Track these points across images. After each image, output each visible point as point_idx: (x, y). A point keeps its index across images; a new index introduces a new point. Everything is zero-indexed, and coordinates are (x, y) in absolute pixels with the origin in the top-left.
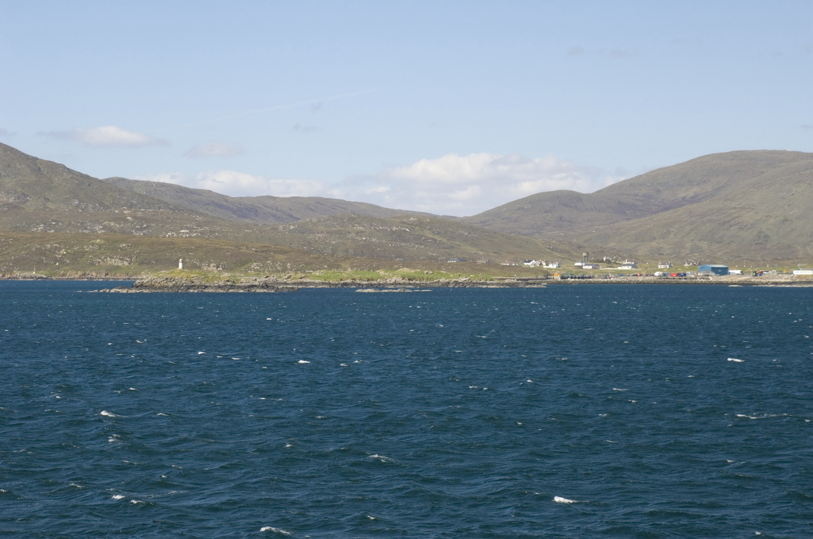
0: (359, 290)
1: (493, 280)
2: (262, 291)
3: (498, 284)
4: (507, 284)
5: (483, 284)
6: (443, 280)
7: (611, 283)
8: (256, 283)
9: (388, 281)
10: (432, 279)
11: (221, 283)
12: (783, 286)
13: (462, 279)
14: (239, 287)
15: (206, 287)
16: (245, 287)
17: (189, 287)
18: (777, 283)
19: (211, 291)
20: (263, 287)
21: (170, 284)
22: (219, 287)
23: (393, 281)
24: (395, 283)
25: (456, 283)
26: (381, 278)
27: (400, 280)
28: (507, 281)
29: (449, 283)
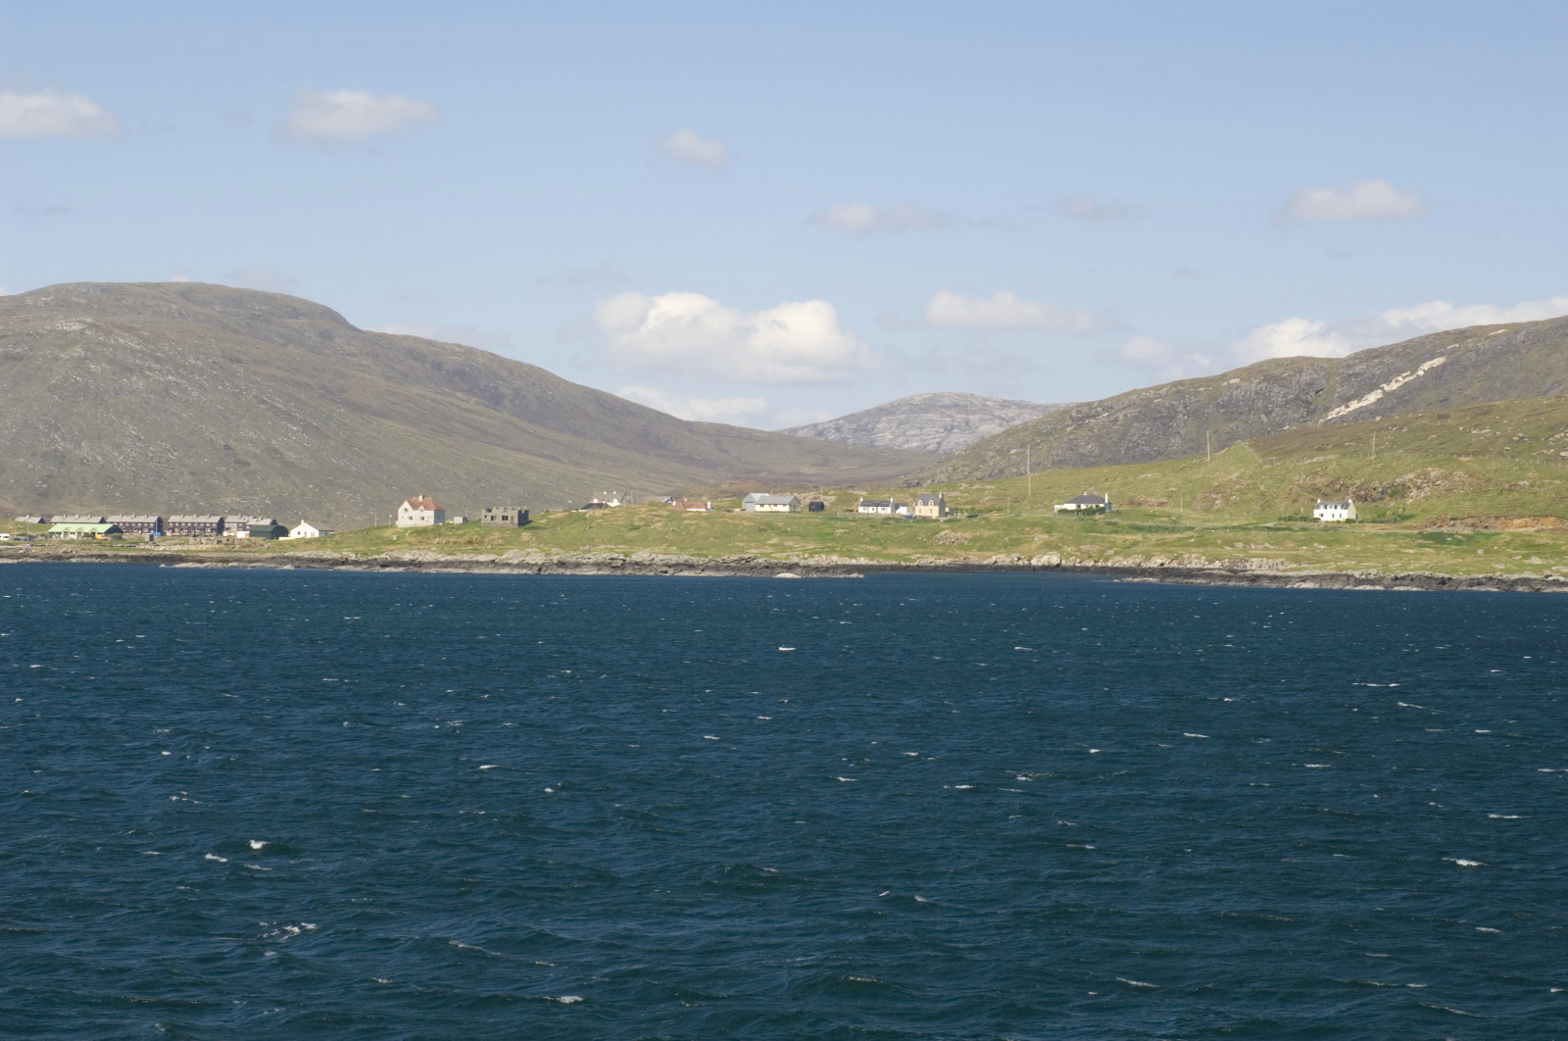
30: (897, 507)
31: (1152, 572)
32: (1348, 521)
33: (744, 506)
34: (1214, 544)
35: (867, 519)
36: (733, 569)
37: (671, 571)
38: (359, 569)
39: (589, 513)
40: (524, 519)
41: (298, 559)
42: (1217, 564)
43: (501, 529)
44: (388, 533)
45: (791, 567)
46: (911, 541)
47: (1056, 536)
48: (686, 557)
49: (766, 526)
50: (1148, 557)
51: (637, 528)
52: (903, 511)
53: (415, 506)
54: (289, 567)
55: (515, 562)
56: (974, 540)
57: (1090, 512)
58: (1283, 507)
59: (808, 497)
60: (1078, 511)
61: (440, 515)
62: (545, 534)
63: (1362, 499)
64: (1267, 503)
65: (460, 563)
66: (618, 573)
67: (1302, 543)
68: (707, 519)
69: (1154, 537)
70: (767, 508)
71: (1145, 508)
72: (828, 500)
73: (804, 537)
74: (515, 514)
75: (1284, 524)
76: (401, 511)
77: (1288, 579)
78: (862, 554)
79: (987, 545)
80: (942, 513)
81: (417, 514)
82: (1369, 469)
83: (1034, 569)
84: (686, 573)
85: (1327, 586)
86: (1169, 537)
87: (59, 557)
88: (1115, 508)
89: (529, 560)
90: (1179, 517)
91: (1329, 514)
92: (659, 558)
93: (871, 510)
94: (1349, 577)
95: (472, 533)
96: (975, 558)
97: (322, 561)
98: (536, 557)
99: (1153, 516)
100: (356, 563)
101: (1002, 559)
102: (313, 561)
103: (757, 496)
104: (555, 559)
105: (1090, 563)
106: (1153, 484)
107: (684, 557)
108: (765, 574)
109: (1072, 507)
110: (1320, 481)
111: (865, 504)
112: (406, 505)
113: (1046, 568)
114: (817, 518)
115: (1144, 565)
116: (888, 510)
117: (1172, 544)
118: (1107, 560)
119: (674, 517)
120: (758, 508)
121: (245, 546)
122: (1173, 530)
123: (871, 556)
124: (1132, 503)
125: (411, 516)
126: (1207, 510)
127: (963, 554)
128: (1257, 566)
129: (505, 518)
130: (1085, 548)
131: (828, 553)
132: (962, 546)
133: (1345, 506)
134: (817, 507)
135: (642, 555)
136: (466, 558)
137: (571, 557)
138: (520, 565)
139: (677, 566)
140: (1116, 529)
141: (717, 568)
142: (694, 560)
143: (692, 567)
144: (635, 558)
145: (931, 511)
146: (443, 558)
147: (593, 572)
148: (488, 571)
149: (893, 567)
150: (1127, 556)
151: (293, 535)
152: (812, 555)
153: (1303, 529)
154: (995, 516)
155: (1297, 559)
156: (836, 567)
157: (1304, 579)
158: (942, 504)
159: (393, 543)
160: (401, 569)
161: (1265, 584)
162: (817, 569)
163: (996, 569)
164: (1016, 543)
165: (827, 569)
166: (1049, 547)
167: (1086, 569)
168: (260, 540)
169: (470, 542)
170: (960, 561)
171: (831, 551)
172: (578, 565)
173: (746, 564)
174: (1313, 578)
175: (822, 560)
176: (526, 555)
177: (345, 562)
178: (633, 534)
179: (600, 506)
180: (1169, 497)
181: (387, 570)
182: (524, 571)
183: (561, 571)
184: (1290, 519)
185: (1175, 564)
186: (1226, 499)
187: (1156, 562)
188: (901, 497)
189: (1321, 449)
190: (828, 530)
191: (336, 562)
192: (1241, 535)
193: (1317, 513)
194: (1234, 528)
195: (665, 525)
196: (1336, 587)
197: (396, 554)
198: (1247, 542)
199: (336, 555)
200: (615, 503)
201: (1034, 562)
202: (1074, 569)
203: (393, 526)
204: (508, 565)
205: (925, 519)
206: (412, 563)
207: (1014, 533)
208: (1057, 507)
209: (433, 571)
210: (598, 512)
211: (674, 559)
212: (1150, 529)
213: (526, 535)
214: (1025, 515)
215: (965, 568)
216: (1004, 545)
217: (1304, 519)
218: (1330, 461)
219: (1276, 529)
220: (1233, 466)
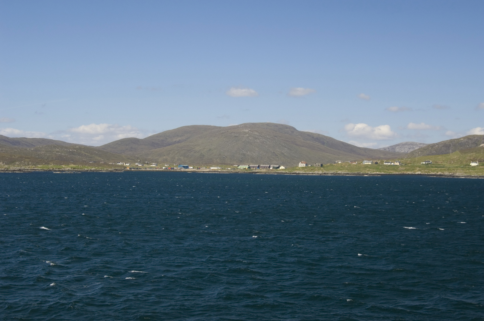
0: (54, 172)
1: (104, 170)
2: (18, 172)
3: (106, 171)
4: (109, 171)
5: (100, 171)
6: (86, 169)
7: (147, 171)
8: (16, 169)
9: (66, 169)
10: (82, 169)
11: (3, 169)
12: (206, 173)
13: (93, 169)
16: (11, 171)
18: (204, 172)
20: (18, 171)
24: (68, 170)
25: (91, 170)
26: (64, 168)
27: (70, 169)
29: (88, 170)
30: (391, 163)
31: (438, 175)
32: (477, 166)
33: (363, 163)
34: (451, 170)
35: (386, 165)
36: (356, 174)
37: (345, 175)
38: (288, 174)
39: (334, 164)
40: (322, 165)
41: (278, 173)
42: (450, 174)
43: (318, 167)
44: (297, 168)
45: (367, 174)
46: (394, 169)
47: (421, 168)
49: (367, 166)
50: (437, 172)
51: (342, 167)
52: (392, 164)
53: (302, 163)
54: (276, 174)
56: (405, 169)
57: (428, 164)
58: (464, 163)
59: (375, 161)
60: (425, 164)
61: (306, 165)
62: (325, 168)
63: (480, 161)
64: (462, 162)
66: (335, 175)
67: (468, 170)
68: (355, 165)
69: (440, 169)
70: (367, 163)
71: (438, 163)
72: (379, 162)
73: (373, 169)
74: (320, 164)
75: (464, 166)
76: (299, 164)
77: (459, 176)
78: (383, 172)
79: (407, 170)
80: (400, 164)
81: (302, 164)
82: (481, 156)
83: (416, 175)
84: (347, 175)
85: (466, 178)
86: (442, 169)
87: (237, 172)
88: (432, 163)
89: (319, 173)
90: (445, 165)
91: (473, 164)
92: (343, 172)
93: (386, 164)
94: (471, 176)
95: (312, 168)
96: (405, 173)
97: (282, 173)
98: (320, 172)
99: (440, 165)
101: (410, 173)
102: (281, 173)
103: (365, 161)
104: (324, 173)
105: (426, 174)
106: (440, 159)
107: (347, 172)
108: (362, 175)
109: (424, 163)
110: (472, 158)
111: (385, 163)
113: (418, 174)
114: (376, 165)
115: (437, 174)
116: (390, 164)
117: (443, 170)
118: (430, 173)
119: (350, 165)
120: (365, 163)
121: (272, 170)
122: (443, 167)
123: (384, 172)
124: (436, 162)
125: (301, 165)
126: (450, 164)
127: (403, 172)
128: (457, 174)
129: (318, 165)
130: (425, 171)
131: (376, 172)
132: (403, 170)
133: (476, 163)
134: (377, 163)
135: (340, 172)
136: (308, 172)
137: (326, 172)
138: (317, 174)
139: (346, 174)
140: (432, 167)
141: (353, 174)
142: (349, 173)
143: (348, 174)
144: (338, 172)
145: (398, 164)
146: (304, 172)
147: (330, 175)
148: (311, 175)
149: (388, 174)
150: (433, 172)
151: (280, 168)
152: (373, 172)
153: (468, 167)
154: (410, 165)
155: (466, 173)
157: (462, 176)
158: (400, 163)
159: (298, 170)
160: (296, 174)
161: (455, 177)
162: (372, 174)
163: (409, 174)
164: (413, 170)
165: (374, 174)
166: (419, 170)
167: (426, 175)
168: (274, 169)
170: (402, 173)
171: (377, 171)
172: (328, 174)
173: (358, 174)
174: (464, 176)
175: (375, 173)
176: (319, 172)
177: (287, 173)
179: (337, 163)
180: (443, 161)
181: (293, 174)
182: (318, 175)
183: (324, 175)
184: (466, 165)
185: (442, 174)
186: (454, 162)
187: (439, 173)
188: (392, 161)
189: (472, 152)
190: (377, 167)
191: (285, 173)
192: (456, 168)
193: (471, 164)
194: (455, 167)
195: (347, 167)
196: (468, 178)
197: (295, 172)
198: (457, 170)
199: (285, 172)
200: (340, 162)
201: (416, 173)
202: (423, 175)
203: (298, 167)
204: (315, 174)
205: (397, 165)
206: (299, 173)
207: (413, 168)
208: (422, 163)
209: (301, 175)
210: (335, 164)
211: (345, 173)
212: (439, 167)
213: (322, 168)
214: (415, 165)
215: (403, 174)
216: (411, 170)
217: (468, 165)
218: (474, 154)
219: (463, 167)
220: (455, 156)
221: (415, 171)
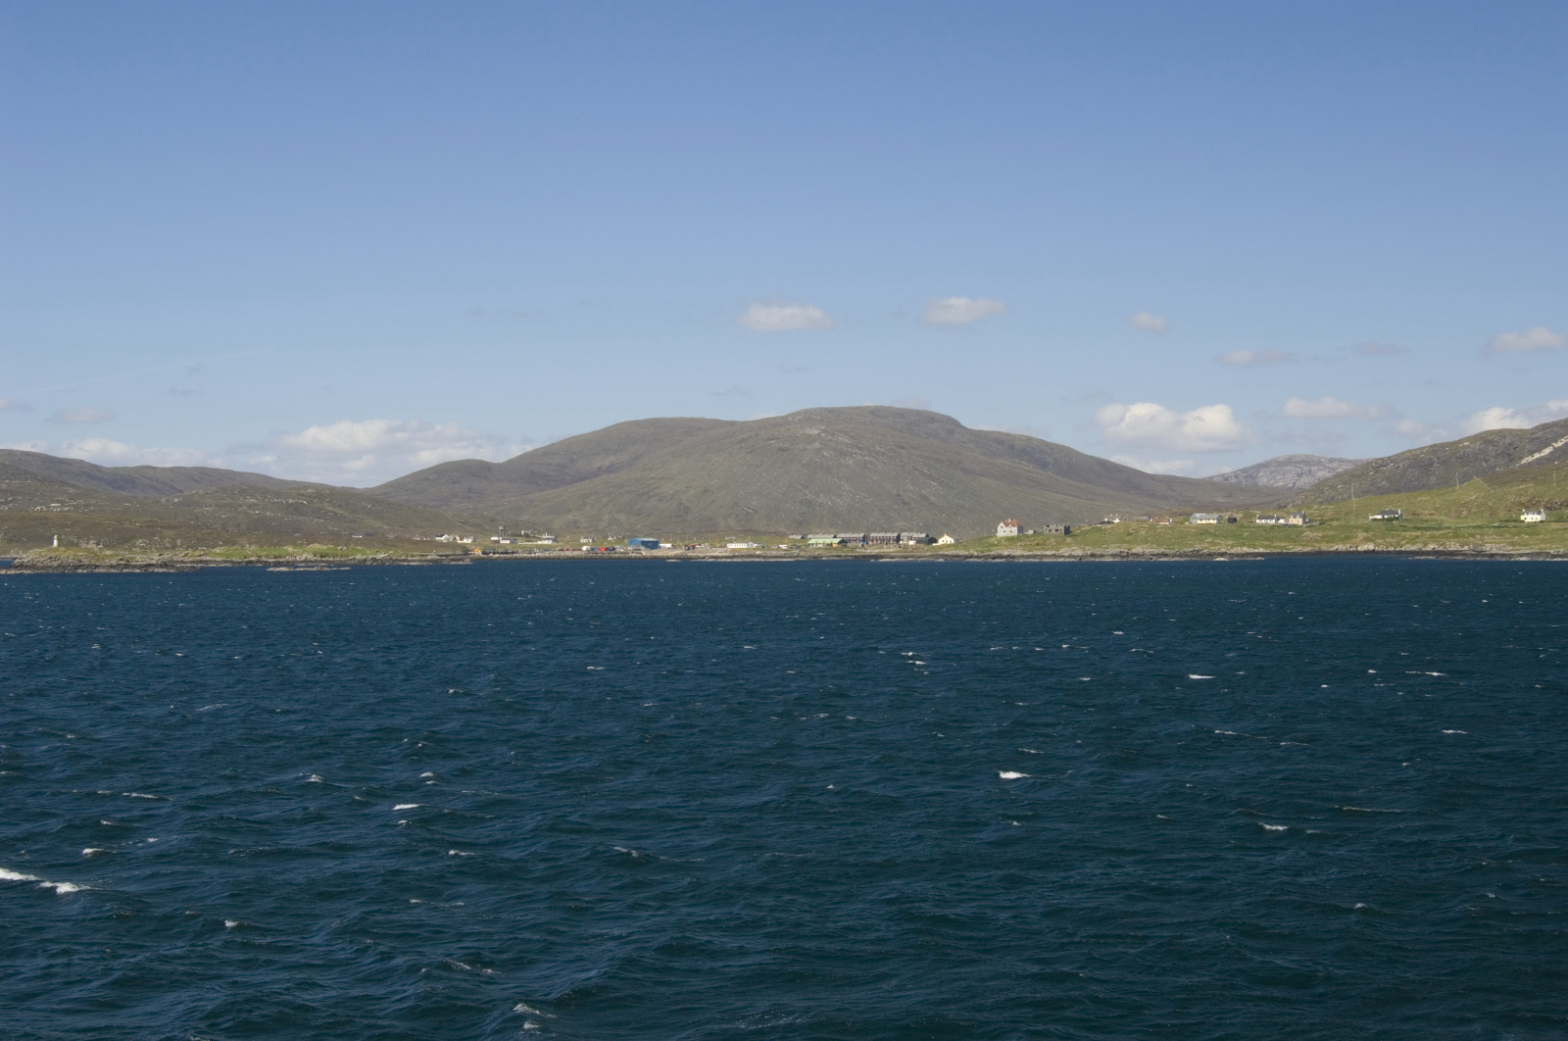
0: (271, 569)
1: (414, 558)
2: (161, 570)
3: (419, 561)
4: (430, 561)
5: (404, 561)
6: (359, 557)
7: (539, 558)
8: (154, 562)
9: (298, 559)
10: (347, 555)
11: (114, 562)
12: (724, 560)
13: (380, 556)
14: (135, 567)
15: (97, 566)
16: (141, 567)
17: (77, 567)
18: (716, 557)
19: (102, 571)
20: (161, 566)
21: (55, 564)
22: (112, 566)
23: (303, 558)
24: (306, 561)
25: (374, 559)
26: (291, 555)
27: (311, 557)
28: (429, 558)
29: (366, 560)
30: (1278, 519)
31: (1428, 553)
32: (1541, 522)
33: (1191, 520)
34: (1464, 537)
35: (1262, 526)
36: (1190, 556)
37: (1154, 558)
38: (980, 560)
39: (1104, 526)
40: (1067, 531)
41: (946, 555)
42: (1466, 548)
43: (1055, 536)
44: (992, 540)
45: (1222, 555)
46: (1287, 538)
47: (1371, 534)
48: (1163, 550)
49: (1204, 531)
50: (1426, 545)
51: (1131, 534)
52: (1282, 521)
53: (1007, 525)
54: (941, 560)
55: (1067, 554)
56: (1323, 537)
57: (1390, 520)
58: (1502, 514)
59: (1227, 515)
60: (1383, 519)
61: (1020, 530)
62: (1079, 539)
63: (1549, 508)
64: (1493, 513)
65: (1035, 556)
66: (1125, 560)
67: (1515, 535)
68: (1170, 528)
69: (1428, 533)
70: (1204, 522)
71: (1422, 517)
72: (1239, 516)
73: (1226, 537)
74: (1063, 528)
75: (1503, 524)
76: (999, 528)
77: (1512, 555)
78: (1260, 547)
79: (1331, 540)
80: (1304, 522)
81: (1008, 529)
82: (1553, 492)
83: (1360, 552)
84: (1163, 559)
85: (1535, 559)
86: (1437, 533)
87: (816, 557)
88: (1404, 517)
89: (1074, 553)
90: (1442, 521)
91: (1530, 518)
92: (1147, 551)
93: (1263, 521)
94: (1548, 553)
95: (1039, 539)
96: (1324, 547)
97: (959, 556)
98: (1079, 552)
99: (1427, 521)
100: (978, 557)
101: (1341, 547)
102: (954, 556)
103: (1198, 515)
104: (1089, 553)
105: (1392, 549)
106: (1426, 503)
107: (1162, 550)
108: (1208, 559)
109: (1379, 517)
110: (1524, 499)
111: (1260, 518)
112: (1002, 524)
113: (1366, 552)
114: (1233, 527)
115: (1423, 549)
116: (1273, 521)
117: (1438, 537)
118: (1401, 547)
119: (1152, 527)
120: (1199, 522)
121: (914, 548)
122: (1439, 529)
123: (1266, 547)
124: (1414, 514)
125: (1005, 531)
126: (1458, 517)
127: (1318, 545)
128: (1491, 547)
129: (1057, 530)
130: (1388, 540)
131: (1241, 546)
132: (1316, 541)
133: (1539, 513)
134: (1233, 520)
135: (1138, 549)
136: (1039, 553)
137: (1098, 551)
138: (1070, 556)
139: (1158, 555)
140: (1406, 529)
141: (1180, 556)
142: (1168, 551)
143: (1166, 555)
144: (1134, 551)
145: (1298, 521)
146: (1026, 553)
147: (1110, 559)
148: (1052, 560)
149: (1279, 553)
150: (1413, 544)
151: (941, 542)
152: (1232, 548)
153: (1515, 527)
154: (1335, 523)
155: (1513, 544)
156: (1247, 554)
158: (1304, 517)
159: (996, 545)
160: (1003, 560)
161: (1498, 558)
162: (1237, 555)
163: (1337, 552)
164: (1348, 538)
165: (1243, 555)
166: (1367, 540)
167: (1390, 552)
168: (922, 545)
169: (1038, 544)
170: (1316, 549)
171: (1243, 545)
172: (1102, 556)
173: (1197, 553)
174: (1527, 555)
175: (1238, 550)
176: (1072, 551)
177: (972, 557)
178: (1129, 538)
179: (1109, 522)
180: (1436, 510)
181: (996, 560)
182: (1072, 560)
183: (1092, 559)
184: (1507, 521)
185: (1441, 548)
186: (1469, 511)
187: (1430, 547)
188: (1280, 513)
189: (1524, 481)
190: (1239, 533)
191: (966, 557)
192: (1478, 531)
193: (1522, 518)
194: (1474, 527)
195: (1147, 532)
196: (1541, 559)
197: (999, 552)
198: (1482, 535)
199: (967, 553)
200: (1117, 521)
201: (1359, 549)
202: (1383, 552)
203: (995, 536)
204: (1063, 556)
205: (1295, 526)
206: (1008, 556)
207: (1347, 532)
208: (1371, 517)
209: (1021, 561)
210: (1109, 526)
211: (1156, 551)
212: (1425, 529)
213: (1069, 540)
214: (1352, 522)
215: (1320, 553)
216: (1342, 540)
217: (1515, 521)
218: (1530, 488)
219: (1499, 527)
220: (1472, 492)
221: (1354, 540)
